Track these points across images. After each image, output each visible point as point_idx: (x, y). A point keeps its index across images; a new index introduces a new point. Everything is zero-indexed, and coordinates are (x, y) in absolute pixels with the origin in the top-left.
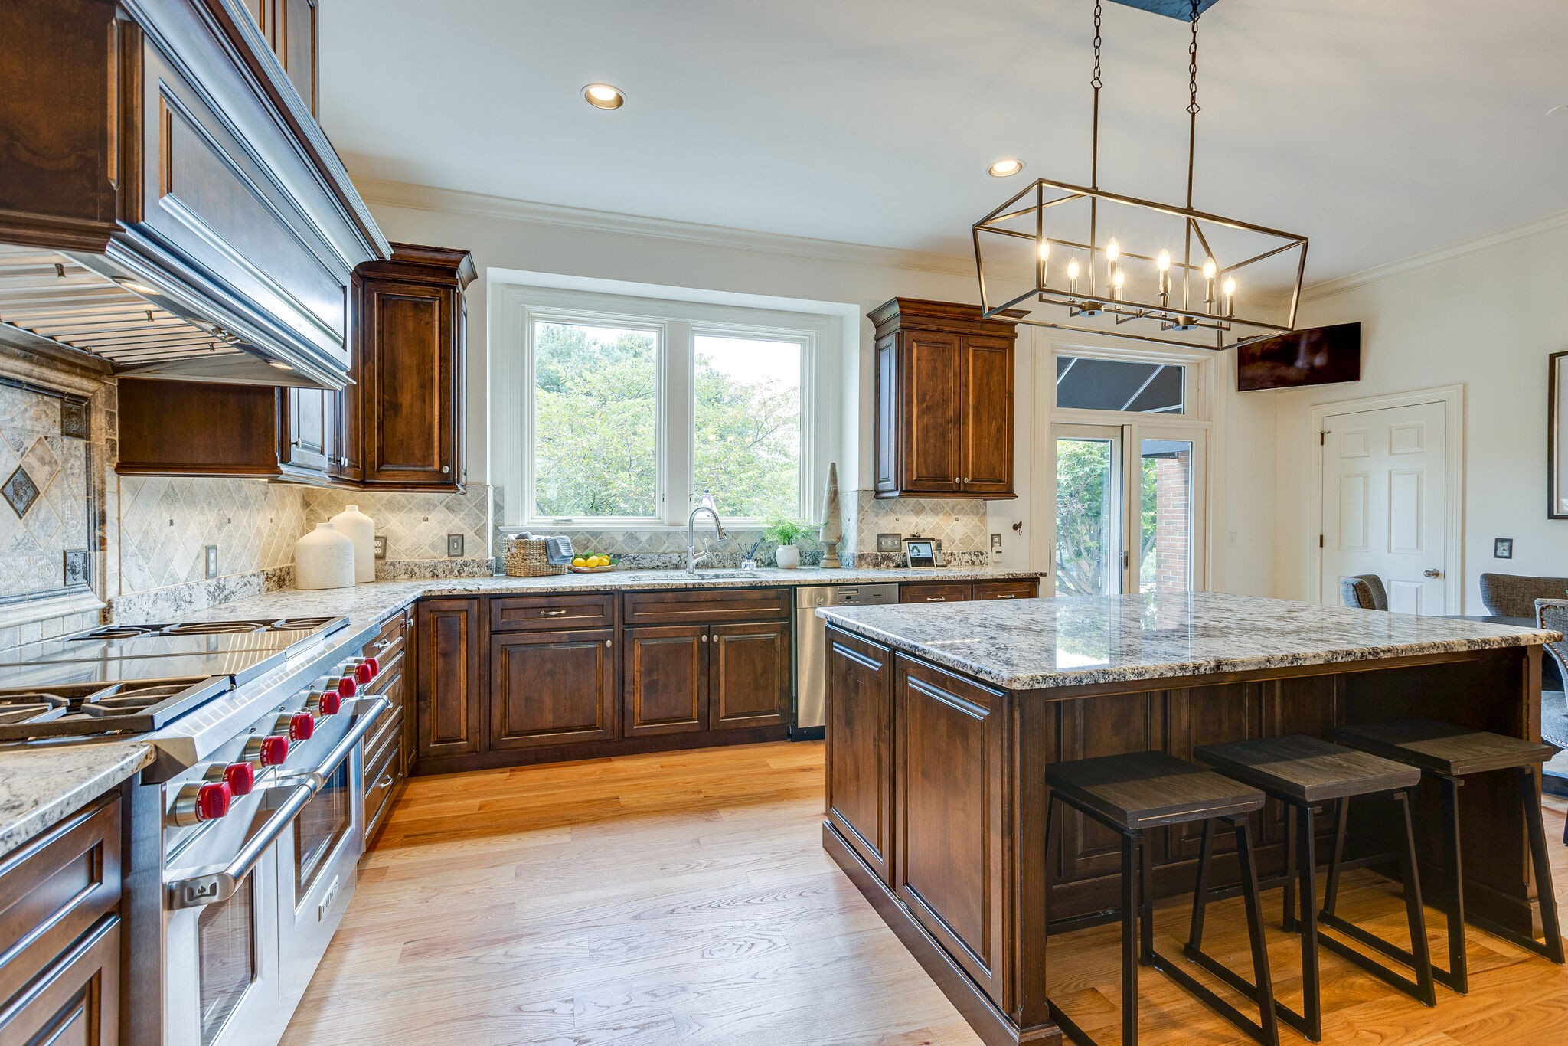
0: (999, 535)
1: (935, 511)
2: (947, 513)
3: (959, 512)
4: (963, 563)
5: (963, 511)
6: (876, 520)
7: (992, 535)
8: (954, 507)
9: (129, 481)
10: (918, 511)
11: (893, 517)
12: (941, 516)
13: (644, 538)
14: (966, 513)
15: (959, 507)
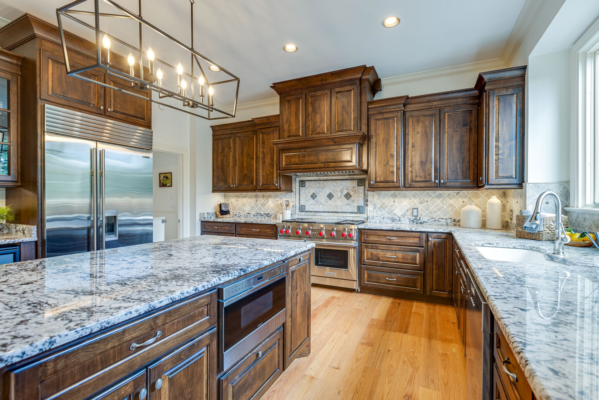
9: (376, 193)
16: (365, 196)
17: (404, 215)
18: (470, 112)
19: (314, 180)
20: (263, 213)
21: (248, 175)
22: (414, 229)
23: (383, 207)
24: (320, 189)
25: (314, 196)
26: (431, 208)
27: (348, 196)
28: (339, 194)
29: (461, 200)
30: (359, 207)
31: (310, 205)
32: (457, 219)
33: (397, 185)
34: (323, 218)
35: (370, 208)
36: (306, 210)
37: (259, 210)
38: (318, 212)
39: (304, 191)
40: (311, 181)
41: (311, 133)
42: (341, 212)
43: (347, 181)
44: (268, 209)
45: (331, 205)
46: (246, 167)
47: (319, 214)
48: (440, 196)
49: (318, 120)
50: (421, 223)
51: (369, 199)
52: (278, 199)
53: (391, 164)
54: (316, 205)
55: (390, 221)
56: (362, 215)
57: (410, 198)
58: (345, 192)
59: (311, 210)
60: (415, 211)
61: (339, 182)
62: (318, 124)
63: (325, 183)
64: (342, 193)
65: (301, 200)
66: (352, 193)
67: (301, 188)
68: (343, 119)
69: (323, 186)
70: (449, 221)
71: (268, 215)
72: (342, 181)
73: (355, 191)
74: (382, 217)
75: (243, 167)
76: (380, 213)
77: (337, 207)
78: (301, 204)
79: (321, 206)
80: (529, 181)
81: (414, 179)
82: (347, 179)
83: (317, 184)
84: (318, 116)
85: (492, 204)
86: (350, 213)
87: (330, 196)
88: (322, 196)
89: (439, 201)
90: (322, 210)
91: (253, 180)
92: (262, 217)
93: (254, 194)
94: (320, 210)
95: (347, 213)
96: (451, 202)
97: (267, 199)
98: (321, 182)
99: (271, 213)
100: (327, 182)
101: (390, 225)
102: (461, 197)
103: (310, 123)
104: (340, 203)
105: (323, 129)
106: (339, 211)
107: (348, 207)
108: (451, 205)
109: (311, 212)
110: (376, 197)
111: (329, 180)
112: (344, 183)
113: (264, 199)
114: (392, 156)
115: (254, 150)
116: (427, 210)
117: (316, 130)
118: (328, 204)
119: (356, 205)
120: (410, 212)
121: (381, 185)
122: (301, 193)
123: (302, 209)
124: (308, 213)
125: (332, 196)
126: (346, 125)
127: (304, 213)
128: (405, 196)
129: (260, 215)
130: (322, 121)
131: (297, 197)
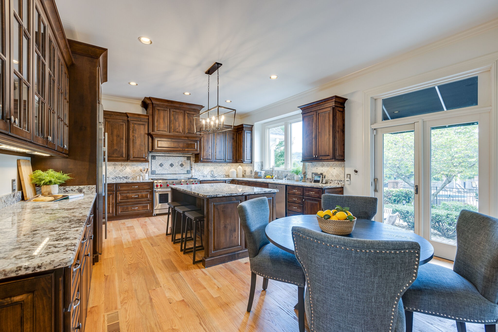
0: (350, 175)
1: (327, 166)
2: (331, 167)
3: (335, 166)
4: (335, 183)
5: (336, 166)
6: (312, 168)
7: (347, 174)
8: (333, 164)
9: (196, 164)
10: (323, 166)
11: (316, 168)
12: (329, 167)
13: (280, 172)
14: (337, 166)
15: (335, 164)
16: (191, 165)
17: (208, 174)
18: (234, 134)
19: (162, 156)
20: (121, 177)
21: (118, 150)
22: (221, 179)
23: (199, 171)
24: (166, 161)
25: (161, 165)
26: (218, 171)
27: (182, 165)
28: (177, 164)
29: (228, 167)
30: (187, 171)
31: (159, 170)
32: (227, 174)
33: (211, 161)
34: (167, 177)
35: (193, 171)
36: (156, 173)
37: (117, 174)
38: (164, 174)
39: (154, 162)
40: (160, 156)
41: (173, 131)
42: (178, 174)
43: (182, 157)
44: (126, 174)
45: (172, 170)
46: (116, 144)
47: (165, 175)
48: (221, 166)
49: (177, 125)
50: (215, 177)
51: (193, 167)
52: (135, 167)
53: (209, 151)
54: (162, 170)
55: (202, 177)
56: (189, 175)
57: (210, 166)
58: (180, 163)
59: (160, 173)
60: (212, 172)
61: (177, 157)
62: (177, 127)
63: (169, 158)
64: (179, 164)
65: (152, 167)
66: (184, 164)
67: (153, 160)
68: (190, 127)
69: (167, 160)
70: (224, 175)
71: (126, 178)
72: (178, 157)
73: (185, 163)
74: (199, 175)
75: (113, 144)
76: (197, 173)
77: (175, 171)
78: (152, 170)
79: (166, 171)
80: (255, 161)
81: (217, 158)
82: (182, 156)
83: (164, 158)
84: (177, 123)
85: (240, 169)
86: (183, 174)
87: (172, 165)
88: (167, 165)
89: (221, 168)
90: (167, 173)
91: (123, 154)
92: (121, 179)
93: (112, 163)
94: (165, 173)
95: (182, 174)
96: (225, 168)
97: (124, 167)
98: (166, 157)
99: (130, 176)
100: (170, 157)
101: (203, 179)
102: (228, 166)
103: (172, 125)
104: (177, 169)
105: (180, 130)
106: (177, 173)
107: (182, 171)
108: (225, 169)
109: (160, 174)
110: (196, 166)
111: (171, 156)
112: (179, 158)
113: (122, 167)
114: (210, 148)
115: (123, 133)
116: (217, 171)
117: (176, 130)
118: (170, 169)
119: (186, 170)
120: (210, 172)
121: (205, 160)
122: (152, 163)
123: (153, 173)
124: (157, 175)
125: (173, 165)
126: (192, 131)
127: (154, 175)
128: (208, 165)
129: (119, 178)
130: (179, 126)
131: (150, 165)
